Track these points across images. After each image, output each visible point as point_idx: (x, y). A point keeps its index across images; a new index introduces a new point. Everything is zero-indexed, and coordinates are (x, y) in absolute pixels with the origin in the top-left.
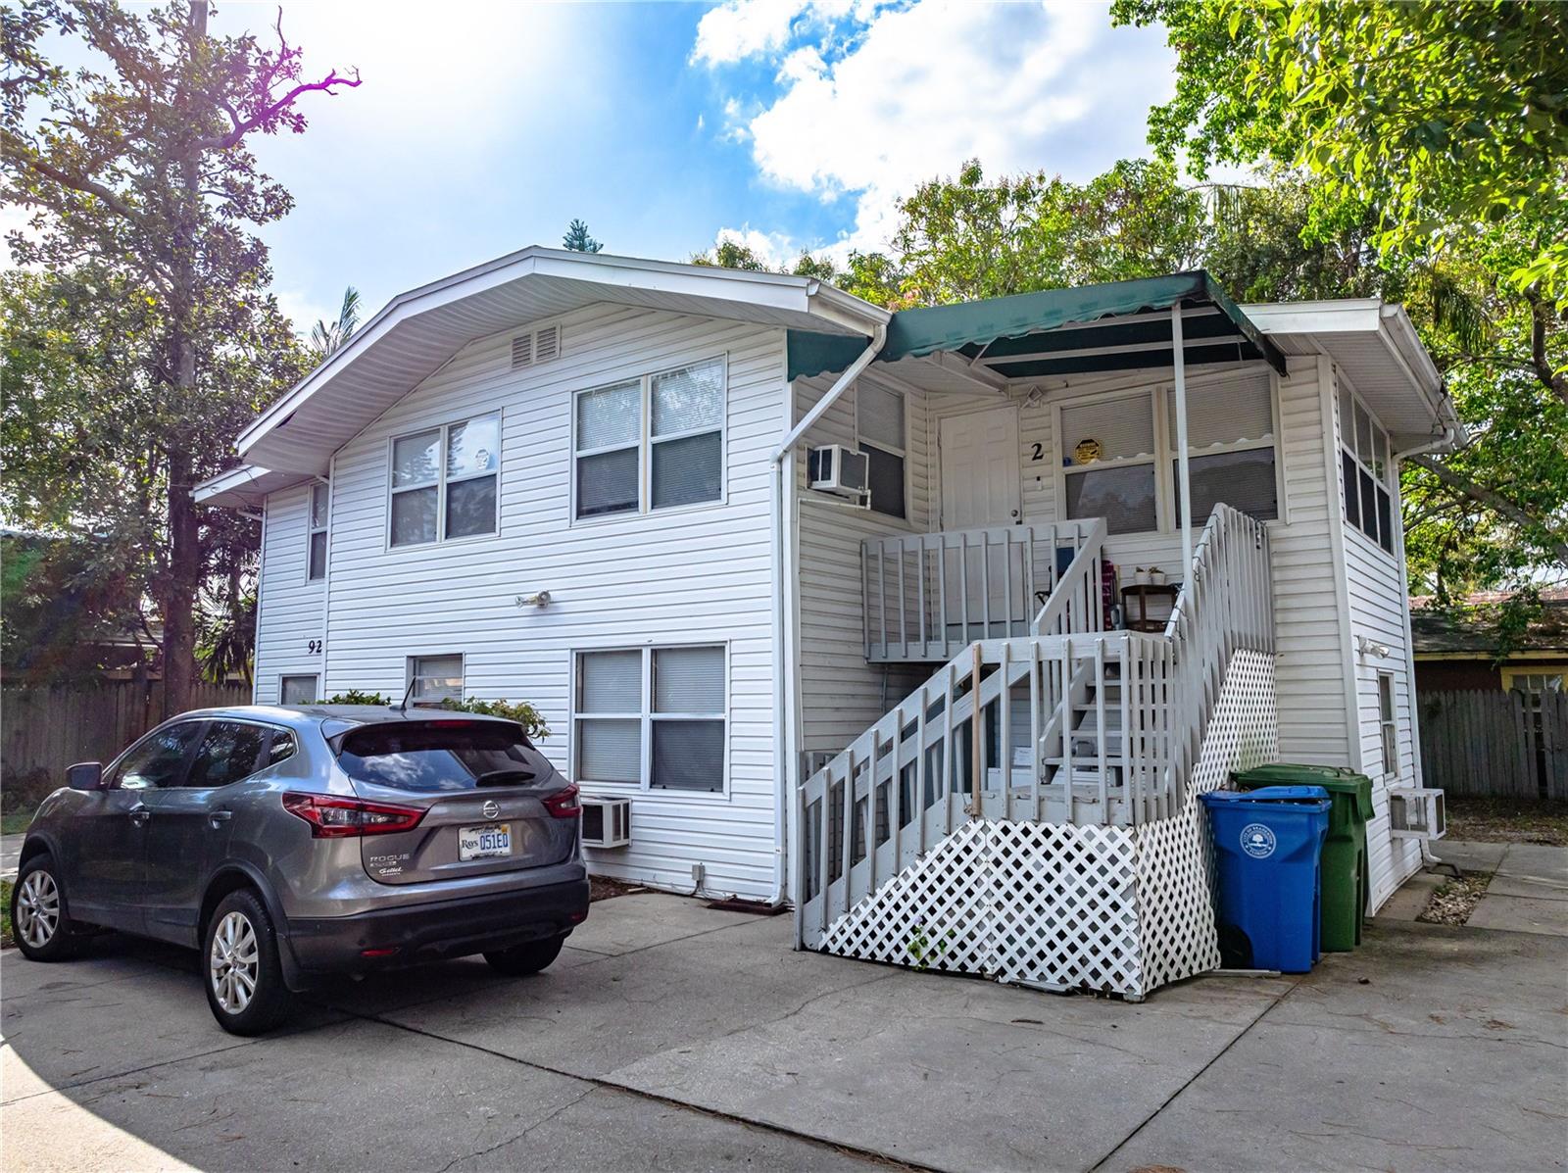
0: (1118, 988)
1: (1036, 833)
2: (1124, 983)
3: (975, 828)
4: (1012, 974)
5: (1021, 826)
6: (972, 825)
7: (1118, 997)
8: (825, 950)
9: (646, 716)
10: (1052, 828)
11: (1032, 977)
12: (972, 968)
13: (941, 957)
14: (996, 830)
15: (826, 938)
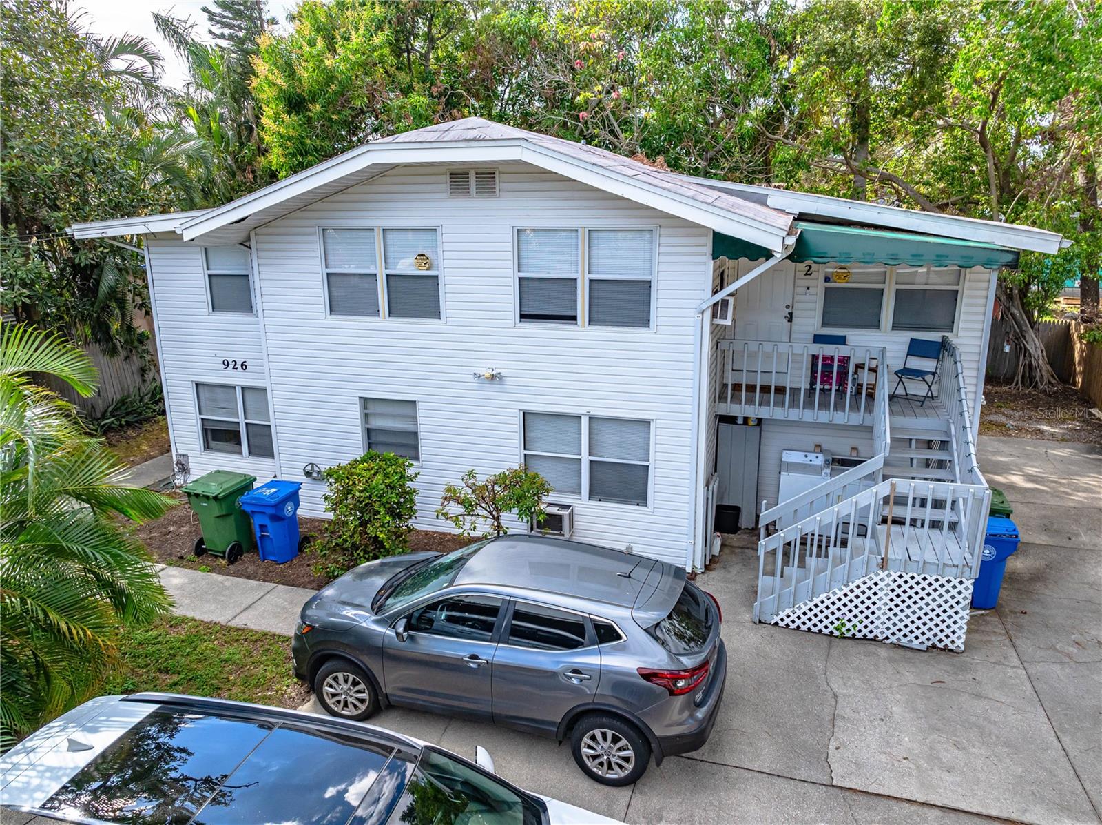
0: (951, 646)
1: (919, 578)
2: (956, 645)
3: (882, 574)
4: (893, 639)
5: (910, 575)
6: (881, 573)
7: (951, 650)
8: (776, 624)
9: (585, 458)
10: (927, 576)
11: (904, 641)
12: (870, 636)
13: (853, 631)
14: (895, 576)
15: (776, 619)
